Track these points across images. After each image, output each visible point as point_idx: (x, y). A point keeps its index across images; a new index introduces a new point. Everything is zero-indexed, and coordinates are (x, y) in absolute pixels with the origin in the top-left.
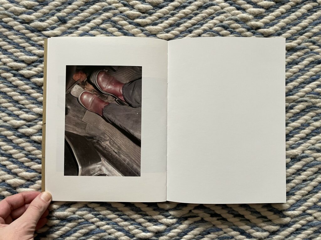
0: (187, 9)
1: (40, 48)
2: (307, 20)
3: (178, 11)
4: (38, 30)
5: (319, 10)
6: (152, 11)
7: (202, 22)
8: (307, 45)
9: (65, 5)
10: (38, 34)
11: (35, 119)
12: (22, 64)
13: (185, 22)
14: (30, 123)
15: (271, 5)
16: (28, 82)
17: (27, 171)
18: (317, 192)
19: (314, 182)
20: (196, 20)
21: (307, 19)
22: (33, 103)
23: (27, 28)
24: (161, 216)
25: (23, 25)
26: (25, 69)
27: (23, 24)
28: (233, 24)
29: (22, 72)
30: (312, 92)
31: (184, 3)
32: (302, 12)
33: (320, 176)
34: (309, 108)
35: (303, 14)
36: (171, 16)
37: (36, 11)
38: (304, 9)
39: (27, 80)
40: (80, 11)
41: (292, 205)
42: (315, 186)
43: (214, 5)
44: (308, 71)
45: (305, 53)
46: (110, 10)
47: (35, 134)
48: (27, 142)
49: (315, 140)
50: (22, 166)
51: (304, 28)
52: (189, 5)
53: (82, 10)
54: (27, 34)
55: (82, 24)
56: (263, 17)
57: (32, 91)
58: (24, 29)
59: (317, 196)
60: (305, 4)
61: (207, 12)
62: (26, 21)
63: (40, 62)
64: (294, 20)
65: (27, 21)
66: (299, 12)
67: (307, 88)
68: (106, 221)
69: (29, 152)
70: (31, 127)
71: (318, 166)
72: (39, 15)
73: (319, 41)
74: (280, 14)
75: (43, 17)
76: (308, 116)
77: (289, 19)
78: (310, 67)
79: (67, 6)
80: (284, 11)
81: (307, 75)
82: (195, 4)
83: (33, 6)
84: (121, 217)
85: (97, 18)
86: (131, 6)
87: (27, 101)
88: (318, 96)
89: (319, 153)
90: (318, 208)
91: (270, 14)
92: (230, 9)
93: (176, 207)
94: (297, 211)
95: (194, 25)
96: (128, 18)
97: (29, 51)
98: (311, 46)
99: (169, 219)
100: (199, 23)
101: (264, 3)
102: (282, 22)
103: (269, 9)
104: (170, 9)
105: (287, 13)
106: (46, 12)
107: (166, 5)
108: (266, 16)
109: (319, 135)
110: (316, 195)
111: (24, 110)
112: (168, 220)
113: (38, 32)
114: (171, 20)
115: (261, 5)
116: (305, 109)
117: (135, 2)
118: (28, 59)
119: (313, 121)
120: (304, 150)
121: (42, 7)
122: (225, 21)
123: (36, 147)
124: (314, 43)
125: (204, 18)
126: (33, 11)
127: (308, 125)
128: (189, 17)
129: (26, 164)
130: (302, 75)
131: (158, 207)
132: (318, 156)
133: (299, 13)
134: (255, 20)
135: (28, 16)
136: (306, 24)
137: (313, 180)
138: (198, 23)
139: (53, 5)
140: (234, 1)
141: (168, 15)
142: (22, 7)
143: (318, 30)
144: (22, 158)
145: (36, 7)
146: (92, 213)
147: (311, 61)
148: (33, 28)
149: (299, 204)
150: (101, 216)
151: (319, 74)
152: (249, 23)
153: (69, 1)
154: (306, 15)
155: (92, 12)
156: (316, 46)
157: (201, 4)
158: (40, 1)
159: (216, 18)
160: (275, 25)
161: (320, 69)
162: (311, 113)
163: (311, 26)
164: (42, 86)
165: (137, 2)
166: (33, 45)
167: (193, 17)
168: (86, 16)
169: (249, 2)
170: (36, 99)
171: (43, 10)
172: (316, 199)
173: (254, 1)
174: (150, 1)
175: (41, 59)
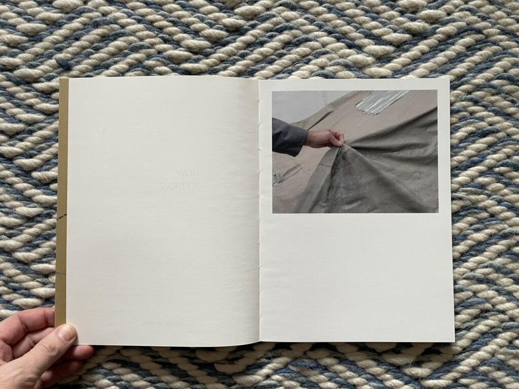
0: (267, 47)
1: (29, 110)
2: (465, 64)
3: (252, 51)
4: (27, 82)
5: (485, 46)
6: (209, 50)
7: (290, 68)
8: (464, 105)
9: (70, 41)
10: (25, 87)
11: (20, 225)
13: (263, 68)
14: (11, 231)
15: (404, 39)
16: (9, 165)
17: (7, 308)
18: (477, 350)
19: (473, 333)
20: (280, 66)
21: (464, 62)
22: (17, 200)
23: (9, 79)
24: (219, 385)
25: (3, 74)
26: (5, 144)
27: (3, 71)
28: (341, 71)
30: (472, 183)
31: (262, 37)
32: (456, 50)
33: (483, 322)
35: (459, 54)
36: (240, 58)
37: (23, 50)
38: (461, 45)
39: (8, 162)
40: (93, 51)
41: (434, 371)
42: (474, 338)
43: (310, 40)
44: (465, 148)
45: (461, 119)
46: (141, 49)
47: (20, 250)
48: (6, 261)
49: (475, 262)
51: (460, 77)
52: (269, 40)
53: (97, 49)
54: (8, 87)
55: (96, 72)
56: (391, 60)
57: (15, 179)
58: (5, 80)
59: (477, 356)
60: (462, 38)
61: (299, 52)
62: (7, 67)
63: (29, 134)
64: (443, 64)
65: (9, 68)
66: (452, 51)
67: (463, 177)
69: (10, 277)
70: (14, 238)
71: (480, 306)
72: (27, 57)
73: (485, 99)
74: (419, 54)
75: (34, 60)
76: (464, 223)
77: (434, 63)
78: (469, 142)
79: (73, 42)
80: (426, 49)
81: (462, 155)
82: (280, 39)
83: (18, 42)
84: (155, 385)
85: (120, 61)
86: (175, 42)
87: (7, 196)
88: (480, 191)
89: (481, 285)
90: (479, 375)
91: (403, 55)
92: (337, 47)
93: (244, 370)
94: (443, 381)
95: (277, 73)
96: (170, 62)
97: (11, 116)
98: (470, 106)
100: (286, 69)
101: (393, 37)
102: (423, 67)
103: (400, 47)
104: (238, 46)
105: (431, 53)
106: (40, 52)
107: (232, 41)
108: (396, 58)
109: (482, 255)
110: (475, 355)
111: (3, 210)
113: (25, 84)
114: (240, 65)
115: (388, 40)
116: (458, 212)
117: (182, 36)
118: (10, 129)
119: (472, 232)
120: (457, 280)
121: (33, 44)
122: (328, 66)
123: (21, 271)
124: (476, 102)
125: (294, 62)
126: (19, 50)
127: (465, 237)
128: (270, 61)
129: (6, 297)
130: (455, 156)
131: (215, 369)
132: (479, 289)
133: (450, 52)
134: (378, 64)
135: (11, 60)
136: (462, 70)
137: (472, 330)
138: (284, 71)
139: (50, 41)
140: (343, 34)
141: (235, 57)
143: (483, 80)
145: (23, 44)
146: (109, 377)
147: (471, 132)
148: (18, 78)
149: (447, 368)
150: (123, 383)
151: (483, 154)
152: (368, 71)
153: (75, 34)
154: (463, 56)
155: (112, 52)
156: (478, 106)
157: (289, 39)
158: (30, 34)
159: (313, 61)
160: (410, 73)
161: (485, 146)
162: (469, 219)
163: (471, 74)
164: (31, 171)
165: (185, 35)
166: (18, 106)
167: (275, 60)
168: (104, 58)
169: (368, 35)
170: (22, 192)
171: (34, 49)
172: (475, 361)
173: (376, 33)
174: (206, 33)
175: (31, 127)
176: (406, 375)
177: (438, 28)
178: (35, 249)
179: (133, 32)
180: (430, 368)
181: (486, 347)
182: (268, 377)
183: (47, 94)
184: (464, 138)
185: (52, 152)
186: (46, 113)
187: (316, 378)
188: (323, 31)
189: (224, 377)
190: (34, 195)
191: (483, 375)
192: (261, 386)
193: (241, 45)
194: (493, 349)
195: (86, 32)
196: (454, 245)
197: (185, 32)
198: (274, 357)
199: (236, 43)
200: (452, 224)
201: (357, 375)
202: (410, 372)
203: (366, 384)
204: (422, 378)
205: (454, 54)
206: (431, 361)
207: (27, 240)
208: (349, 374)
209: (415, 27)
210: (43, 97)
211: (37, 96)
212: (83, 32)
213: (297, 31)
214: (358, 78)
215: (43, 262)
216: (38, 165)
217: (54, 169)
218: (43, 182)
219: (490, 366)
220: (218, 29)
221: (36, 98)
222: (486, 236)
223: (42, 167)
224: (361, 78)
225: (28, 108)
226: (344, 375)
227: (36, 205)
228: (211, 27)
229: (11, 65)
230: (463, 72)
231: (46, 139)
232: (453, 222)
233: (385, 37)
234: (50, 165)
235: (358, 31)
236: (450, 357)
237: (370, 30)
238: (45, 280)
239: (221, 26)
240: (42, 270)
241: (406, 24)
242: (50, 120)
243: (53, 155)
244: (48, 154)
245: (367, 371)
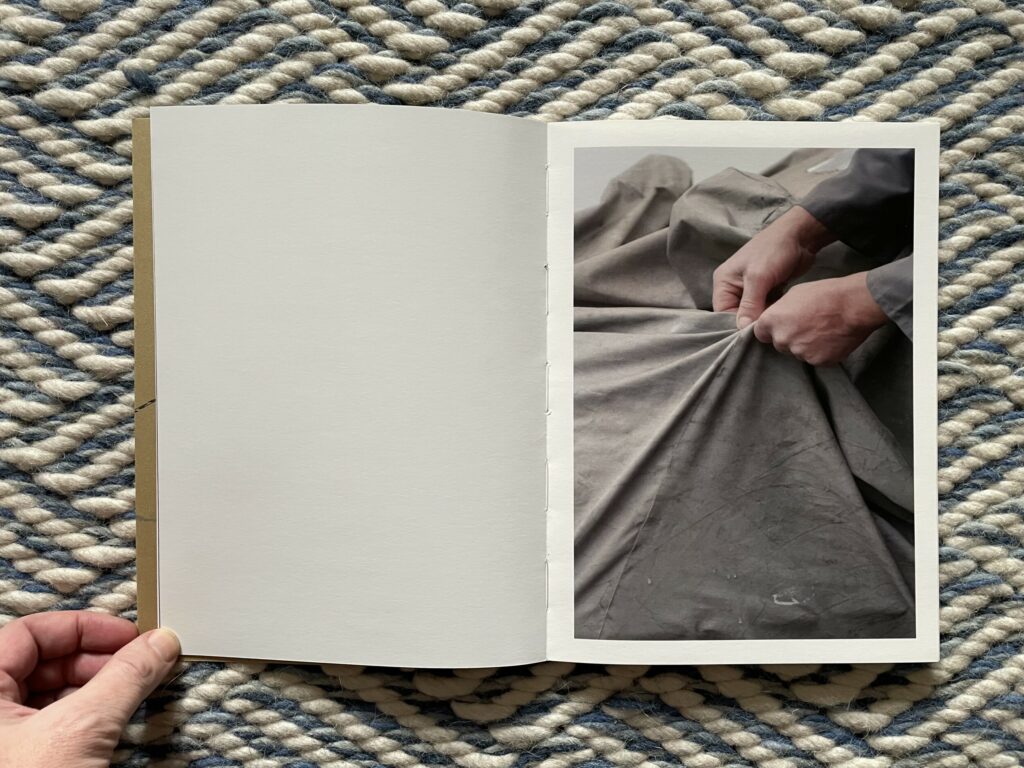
0: (565, 51)
1: (67, 176)
2: (972, 94)
3: (534, 59)
4: (63, 117)
5: (1014, 59)
6: (444, 55)
7: (614, 96)
8: (967, 180)
9: (153, 32)
10: (59, 128)
11: (50, 418)
12: (6, 231)
13: (556, 96)
14: (32, 430)
15: (852, 40)
16: (26, 291)
17: (23, 588)
18: (981, 676)
19: (974, 643)
20: (592, 91)
21: (971, 91)
22: (43, 364)
23: (25, 111)
24: (460, 745)
25: (12, 100)
26: (18, 248)
27: (12, 94)
28: (718, 105)
29: (8, 260)
30: (980, 341)
31: (555, 30)
32: (955, 66)
33: (994, 622)
34: (968, 396)
35: (960, 73)
36: (509, 74)
37: (55, 51)
38: (963, 56)
39: (24, 285)
40: (201, 53)
41: (896, 718)
42: (976, 654)
43: (656, 39)
44: (968, 268)
45: (961, 209)
46: (302, 50)
47: (50, 468)
48: (22, 491)
49: (982, 501)
50: (7, 572)
51: (961, 121)
52: (571, 36)
53: (210, 50)
54: (24, 128)
55: (208, 97)
56: (822, 83)
57: (39, 321)
58: (15, 113)
59: (981, 689)
60: (966, 40)
61: (633, 64)
62: (20, 85)
63: (68, 226)
64: (929, 94)
65: (26, 87)
66: (945, 67)
67: (963, 328)
68: (282, 758)
69: (30, 524)
70: (37, 444)
71: (989, 589)
72: (64, 64)
73: (1010, 169)
74: (880, 71)
75: (77, 71)
76: (962, 421)
77: (910, 91)
78: (977, 256)
79: (159, 35)
80: (893, 62)
81: (963, 283)
82: (593, 36)
83: (45, 33)
84: (329, 745)
85: (257, 77)
86: (373, 39)
87: (22, 356)
88: (996, 355)
89: (993, 547)
90: (984, 726)
91: (847, 73)
92: (711, 55)
93: (513, 716)
94: (912, 737)
95: (587, 106)
96: (362, 80)
97: (30, 189)
98: (981, 183)
99: (491, 754)
100: (605, 99)
101: (826, 36)
102: (886, 100)
103: (841, 55)
104: (508, 50)
105: (903, 71)
106: (89, 54)
107: (494, 37)
108: (831, 80)
109: (997, 486)
110: (977, 686)
111: (15, 385)
112: (485, 757)
113: (59, 122)
114: (509, 89)
115: (817, 41)
116: (951, 398)
117: (390, 25)
118: (27, 216)
119: (977, 439)
120: (946, 537)
121: (76, 38)
122: (691, 94)
123: (53, 511)
124: (992, 175)
125: (621, 85)
126: (45, 50)
127: (963, 450)
128: (572, 80)
129: (22, 565)
130: (948, 284)
131: (451, 712)
132: (988, 555)
133: (943, 70)
134: (795, 92)
135: (29, 70)
136: (966, 107)
137: (972, 637)
138: (599, 103)
139: (111, 31)
140: (725, 28)
141: (499, 72)
142: (9, 36)
143: (1008, 130)
144: (7, 544)
145: (54, 38)
146: (237, 730)
147: (980, 235)
148: (44, 108)
149: (921, 713)
150: (264, 740)
151: (1005, 281)
152: (773, 105)
153: (164, 17)
154: (970, 79)
155: (240, 55)
156: (997, 183)
157: (612, 35)
158: (70, 17)
159: (661, 84)
160: (861, 112)
161: (1008, 264)
162: (973, 413)
163: (985, 117)
164: (72, 306)
165: (395, 24)
166: (45, 167)
167: (582, 79)
168: (224, 69)
169: (776, 32)
170: (54, 348)
171: (76, 48)
172: (977, 698)
173: (793, 27)
174: (438, 20)
175: (71, 213)
176: (839, 726)
177: (919, 19)
178: (81, 466)
179: (285, 15)
180: (888, 714)
181: (998, 671)
182: (560, 729)
183: (104, 144)
184: (965, 248)
185: (116, 266)
186: (104, 183)
187: (657, 731)
188: (682, 21)
189: (470, 728)
190: (79, 356)
191: (991, 727)
192: (547, 748)
193: (511, 47)
194: (1012, 675)
195: (187, 13)
196: (941, 465)
197: (396, 17)
198: (574, 690)
199: (501, 43)
200: (939, 424)
201: (740, 727)
202: (847, 721)
203: (759, 744)
204: (871, 734)
205: (951, 73)
206: (888, 699)
207: (66, 449)
208: (723, 723)
209: (873, 15)
210: (97, 150)
211: (83, 148)
212: (180, 12)
213: (629, 19)
214: (755, 119)
215: (99, 494)
216: (86, 293)
217: (120, 301)
218: (96, 327)
219: (1006, 709)
220: (463, 11)
221: (82, 150)
222: (1006, 448)
223: (95, 295)
224: (760, 119)
225: (66, 173)
226: (715, 726)
227: (82, 375)
228: (450, 7)
229: (30, 81)
230: (968, 111)
231: (103, 238)
232: (941, 419)
233: (812, 36)
234: (111, 292)
235: (756, 21)
236: (927, 691)
237: (779, 20)
238: (102, 530)
239: (471, 6)
240: (96, 509)
241: (854, 9)
242: (111, 199)
243: (119, 271)
244: (109, 269)
245: (761, 717)
